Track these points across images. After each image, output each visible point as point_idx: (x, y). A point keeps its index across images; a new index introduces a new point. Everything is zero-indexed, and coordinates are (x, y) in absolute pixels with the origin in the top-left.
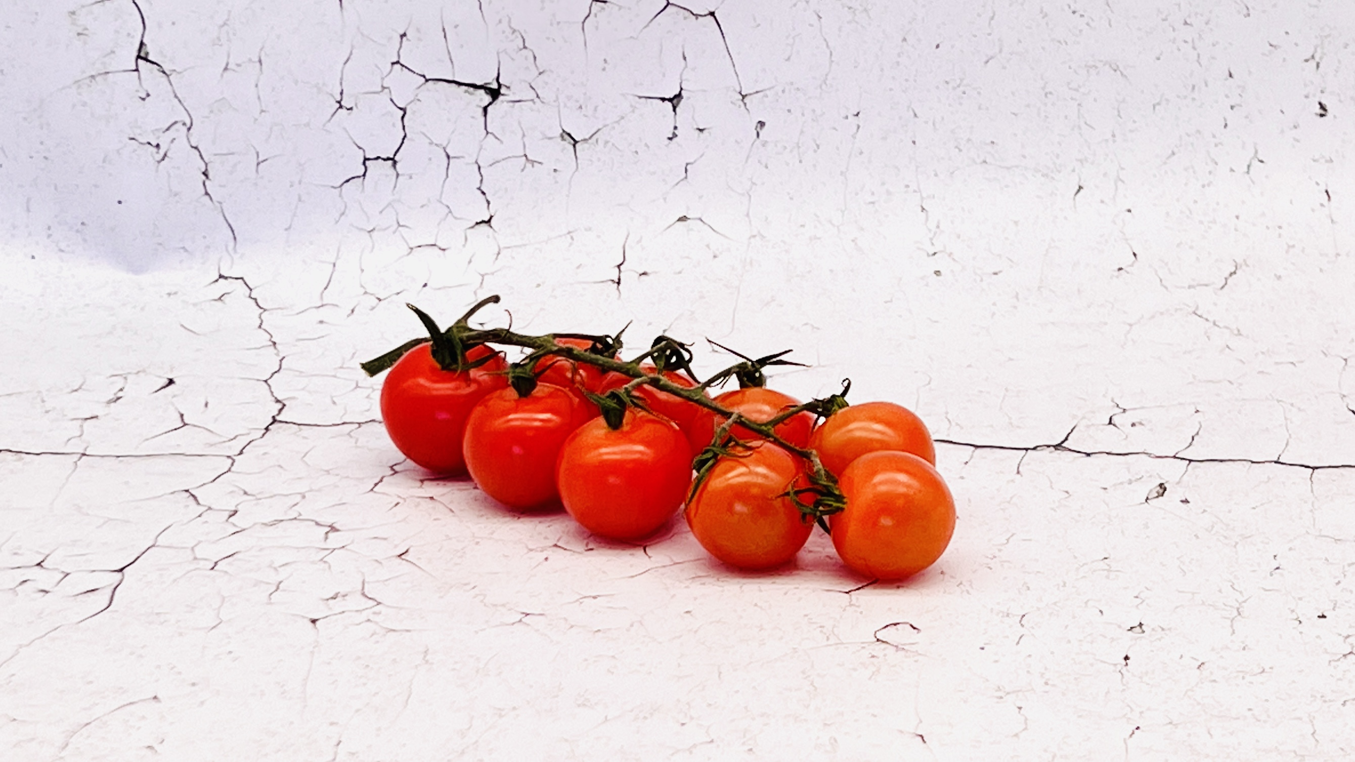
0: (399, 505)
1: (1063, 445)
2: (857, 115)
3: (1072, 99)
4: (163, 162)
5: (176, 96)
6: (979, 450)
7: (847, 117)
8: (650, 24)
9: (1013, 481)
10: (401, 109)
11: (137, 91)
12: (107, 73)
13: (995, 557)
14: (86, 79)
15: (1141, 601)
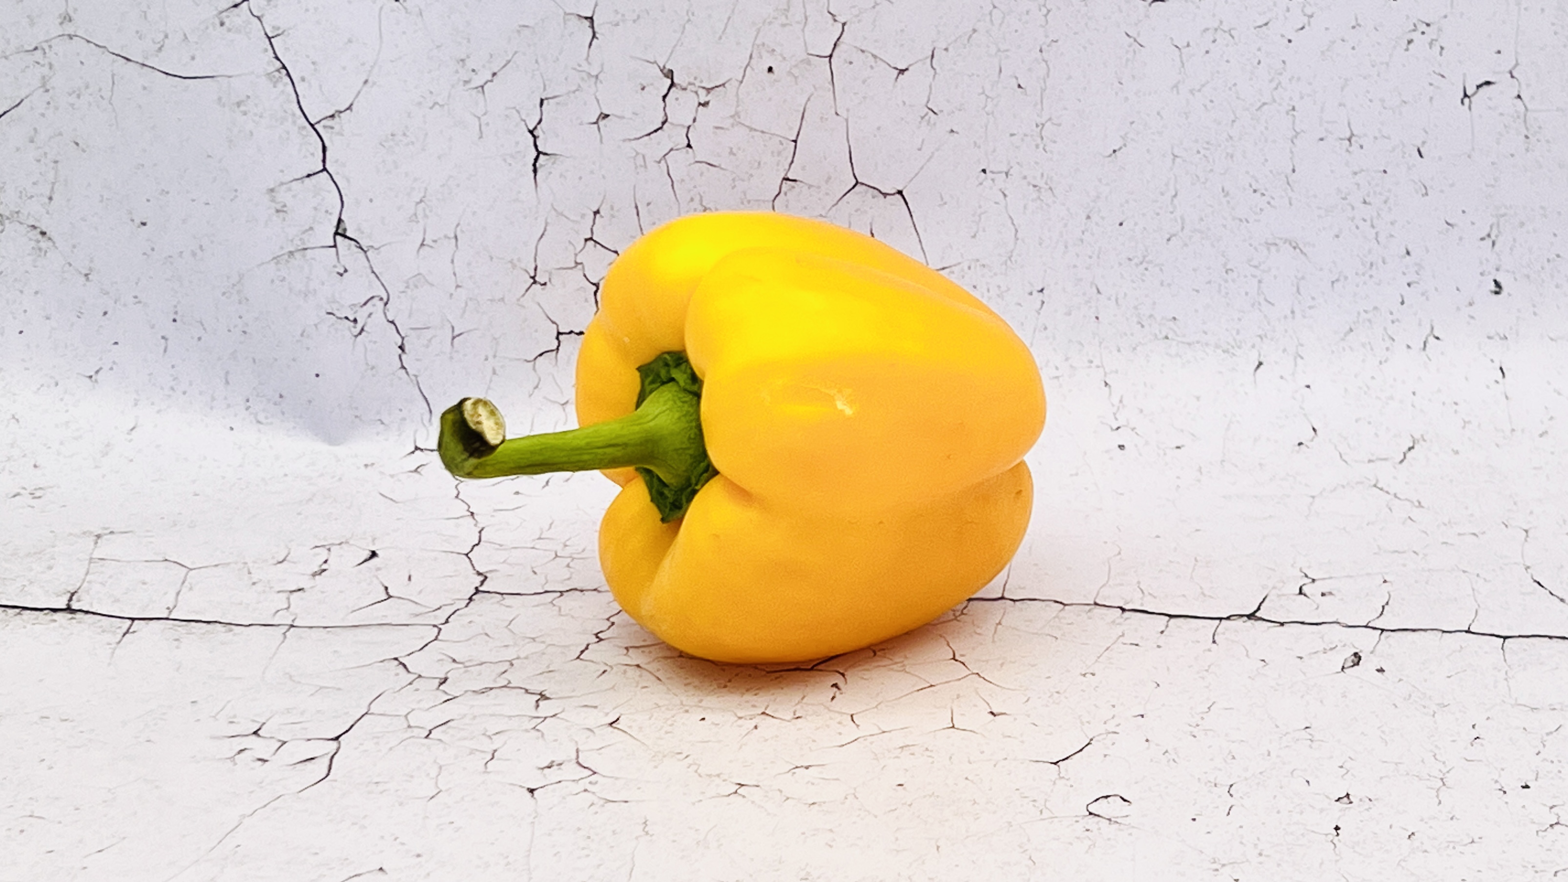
0: (606, 673)
1: (1258, 614)
2: (1042, 291)
3: (1254, 276)
4: (360, 337)
5: (373, 272)
6: (1173, 620)
7: (1031, 294)
8: (840, 203)
9: (1209, 650)
10: (592, 283)
11: (335, 266)
12: (306, 249)
13: (1198, 725)
14: (283, 254)
15: (1345, 771)
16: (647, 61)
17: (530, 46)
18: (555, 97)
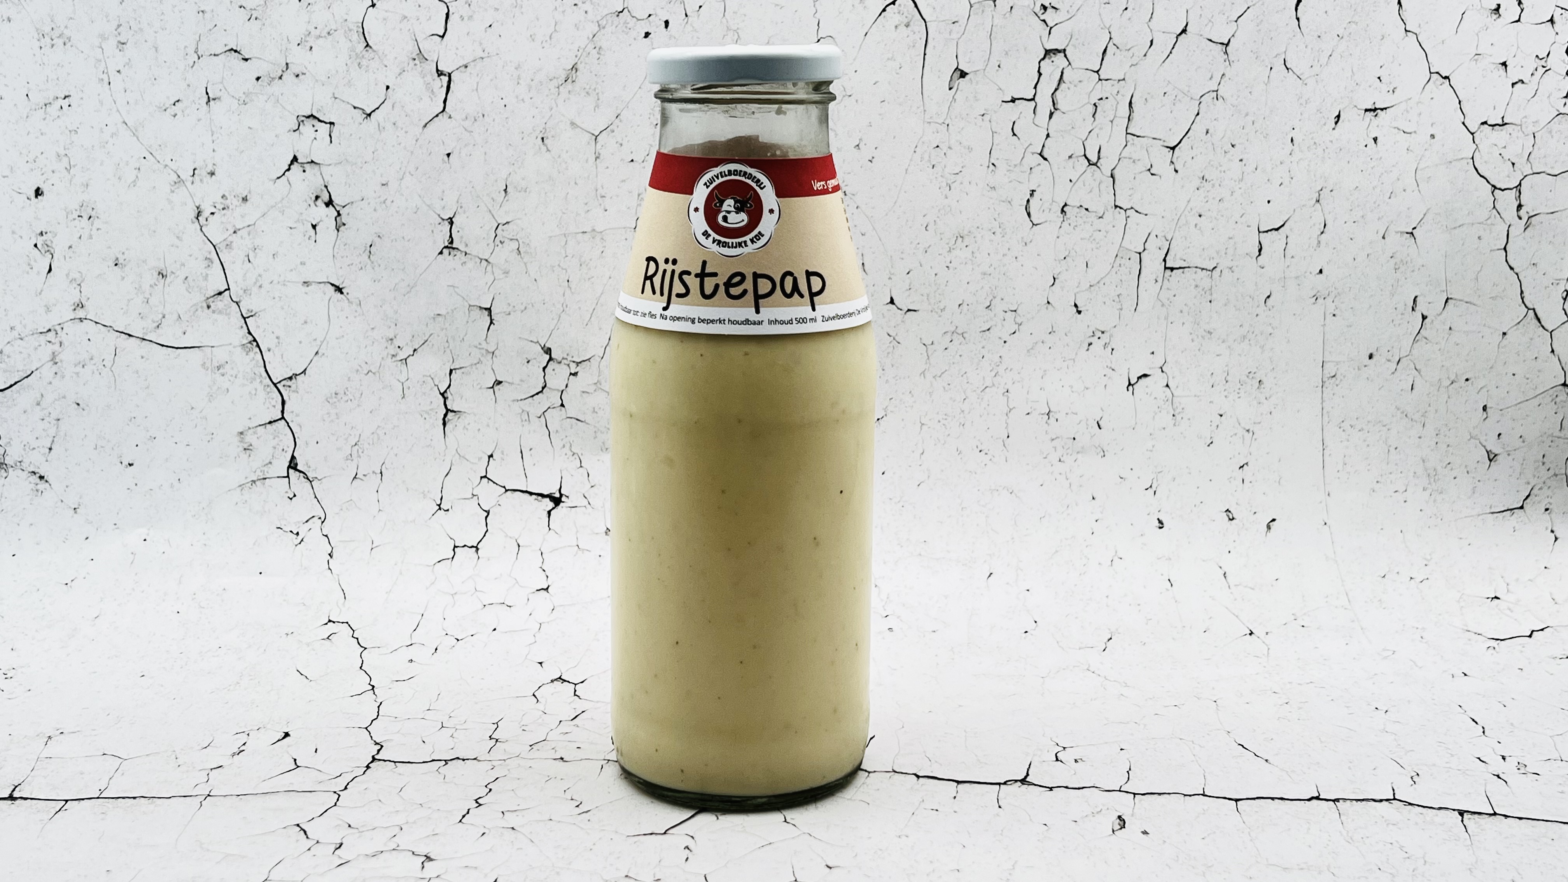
0: (485, 835)
1: (1028, 780)
3: (982, 512)
4: (299, 546)
5: (316, 497)
6: (962, 786)
9: (998, 814)
10: (486, 511)
11: (286, 493)
12: (265, 479)
14: (248, 483)
16: (531, 341)
17: (442, 330)
18: (461, 368)
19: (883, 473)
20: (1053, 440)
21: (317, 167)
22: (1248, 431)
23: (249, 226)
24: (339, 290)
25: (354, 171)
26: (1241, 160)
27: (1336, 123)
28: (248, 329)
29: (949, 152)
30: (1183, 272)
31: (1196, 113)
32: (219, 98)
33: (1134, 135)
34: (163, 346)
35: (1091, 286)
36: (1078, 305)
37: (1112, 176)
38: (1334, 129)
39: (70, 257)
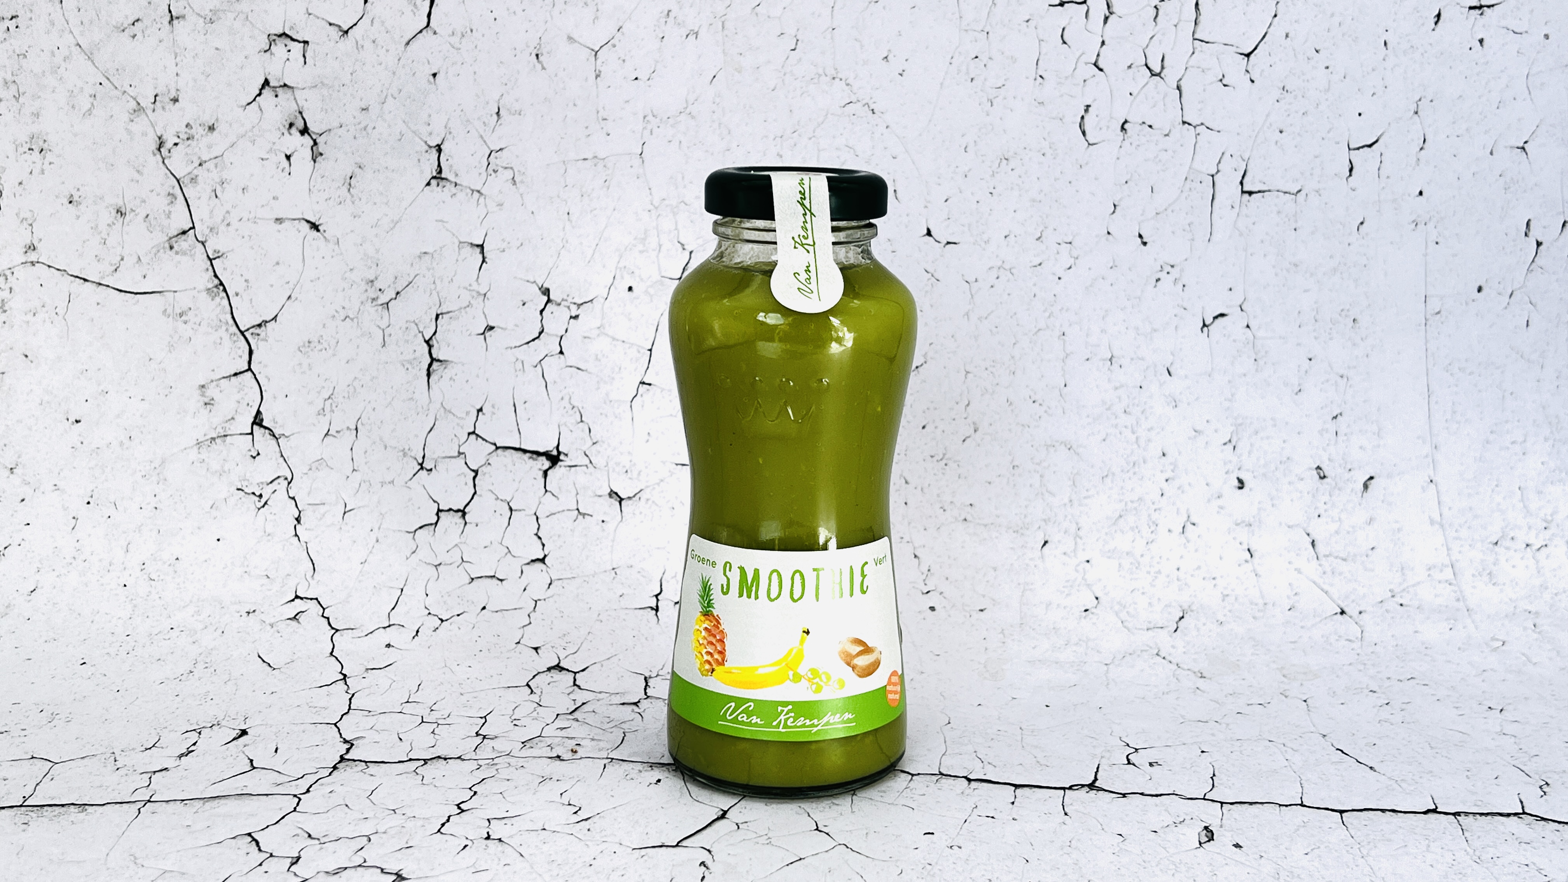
3: (1035, 471)
4: (262, 510)
5: (282, 456)
10: (473, 471)
11: (250, 451)
12: (227, 436)
14: (207, 440)
16: (528, 281)
17: (429, 269)
18: (448, 312)
19: (924, 427)
20: (1116, 388)
21: (289, 92)
22: (1342, 377)
23: (216, 157)
24: (315, 227)
25: (331, 95)
26: (1327, 68)
27: (1436, 23)
28: (214, 271)
29: (990, 64)
30: (1263, 197)
31: (1273, 14)
32: (183, 17)
33: (1202, 41)
34: (121, 291)
35: (1157, 214)
36: (1143, 236)
37: (1178, 88)
38: (1433, 30)
39: (21, 195)
